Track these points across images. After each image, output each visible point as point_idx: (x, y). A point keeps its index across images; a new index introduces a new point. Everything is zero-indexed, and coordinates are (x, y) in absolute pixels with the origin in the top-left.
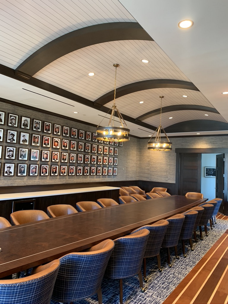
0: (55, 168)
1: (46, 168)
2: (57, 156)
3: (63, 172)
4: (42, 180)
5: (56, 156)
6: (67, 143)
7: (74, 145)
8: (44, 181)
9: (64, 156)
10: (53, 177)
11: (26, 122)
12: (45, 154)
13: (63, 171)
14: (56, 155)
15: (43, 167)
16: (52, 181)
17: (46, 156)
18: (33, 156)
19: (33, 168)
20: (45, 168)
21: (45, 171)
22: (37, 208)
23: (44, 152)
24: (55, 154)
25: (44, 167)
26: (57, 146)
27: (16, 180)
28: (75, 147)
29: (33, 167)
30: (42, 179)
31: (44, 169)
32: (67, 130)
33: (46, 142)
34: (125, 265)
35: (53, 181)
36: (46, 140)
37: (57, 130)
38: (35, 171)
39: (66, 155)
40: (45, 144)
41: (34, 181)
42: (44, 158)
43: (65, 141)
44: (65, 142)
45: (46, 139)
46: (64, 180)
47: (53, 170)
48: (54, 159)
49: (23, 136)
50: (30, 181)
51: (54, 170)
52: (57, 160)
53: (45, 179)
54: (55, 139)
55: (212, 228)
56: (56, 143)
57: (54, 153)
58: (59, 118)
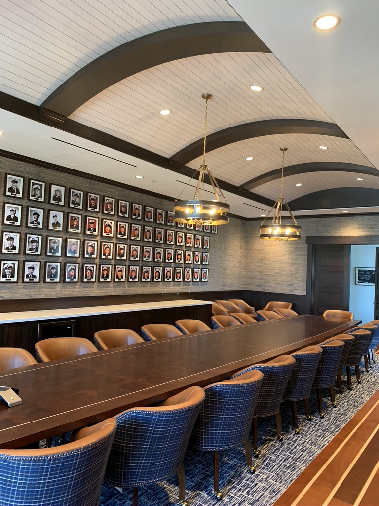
0: (106, 270)
1: (92, 269)
2: (110, 249)
3: (120, 276)
4: (85, 289)
5: (107, 249)
6: (125, 229)
7: (136, 232)
8: (89, 290)
9: (121, 249)
10: (104, 284)
11: (58, 194)
12: (89, 246)
13: (119, 274)
14: (108, 247)
15: (87, 267)
16: (101, 291)
17: (91, 249)
18: (70, 249)
19: (71, 269)
20: (90, 270)
21: (90, 273)
22: (77, 335)
23: (88, 243)
24: (106, 246)
25: (88, 268)
26: (109, 234)
27: (43, 289)
28: (138, 235)
29: (70, 268)
30: (85, 287)
31: (89, 271)
32: (125, 207)
33: (92, 226)
34: (223, 428)
35: (103, 291)
36: (91, 223)
37: (109, 207)
38: (73, 274)
39: (123, 247)
40: (89, 230)
41: (73, 291)
42: (88, 254)
43: (122, 225)
44: (122, 227)
45: (90, 221)
46: (120, 290)
47: (103, 273)
48: (104, 255)
49: (54, 217)
50: (66, 291)
51: (105, 273)
52: (109, 255)
53: (90, 287)
54: (105, 222)
55: (367, 370)
56: (108, 228)
57: (104, 245)
58: (112, 186)
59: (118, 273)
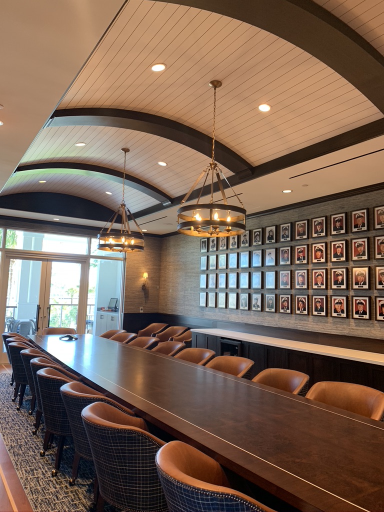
0: (319, 302)
1: (304, 300)
2: (323, 277)
4: (300, 322)
5: (320, 277)
6: (342, 249)
8: (304, 324)
9: (338, 275)
10: (316, 318)
12: (300, 276)
13: (338, 307)
14: (321, 275)
15: (298, 298)
16: (317, 326)
17: (302, 279)
18: (283, 281)
19: (284, 301)
20: (302, 301)
21: (302, 305)
23: (298, 273)
24: (317, 274)
25: (300, 299)
26: (321, 259)
27: (266, 318)
29: (283, 299)
30: (300, 320)
31: (301, 303)
32: (341, 221)
33: (301, 254)
35: (321, 327)
36: (300, 252)
37: (318, 229)
38: (286, 305)
39: (341, 273)
40: (299, 259)
41: (289, 323)
42: (298, 284)
43: (337, 246)
44: (338, 247)
45: (299, 250)
47: (316, 305)
48: (316, 284)
50: (283, 322)
51: (319, 305)
52: (323, 284)
53: (305, 320)
54: (315, 247)
56: (319, 253)
57: (316, 273)
59: (336, 306)
